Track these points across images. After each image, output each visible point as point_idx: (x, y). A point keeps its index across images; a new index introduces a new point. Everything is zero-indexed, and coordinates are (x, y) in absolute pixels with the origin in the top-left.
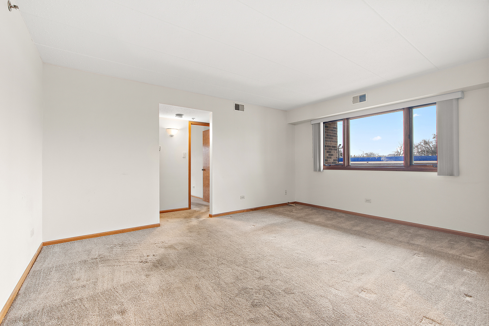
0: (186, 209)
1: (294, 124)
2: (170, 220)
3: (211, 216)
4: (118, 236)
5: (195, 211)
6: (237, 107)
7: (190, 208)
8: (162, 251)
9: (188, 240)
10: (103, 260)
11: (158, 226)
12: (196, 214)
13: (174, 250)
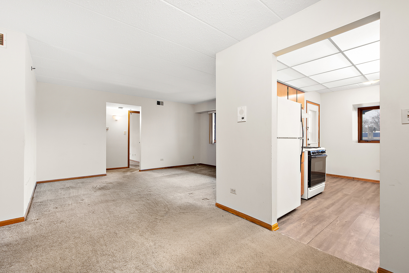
0: (126, 168)
1: (200, 113)
2: (113, 173)
3: (140, 171)
4: (80, 180)
5: (132, 169)
6: (159, 103)
7: (129, 167)
8: (104, 185)
9: (121, 181)
10: (72, 188)
11: (105, 175)
12: (131, 170)
13: (111, 184)
